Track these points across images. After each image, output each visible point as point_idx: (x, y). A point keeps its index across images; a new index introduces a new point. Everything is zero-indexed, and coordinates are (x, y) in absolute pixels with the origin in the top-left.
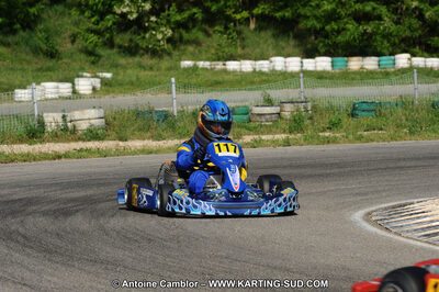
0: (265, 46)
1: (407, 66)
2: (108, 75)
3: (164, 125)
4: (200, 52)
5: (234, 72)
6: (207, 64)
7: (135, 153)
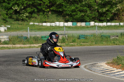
0: (54, 19)
1: (93, 25)
2: (9, 26)
3: (26, 40)
4: (35, 20)
5: (45, 26)
6: (37, 24)
7: (18, 48)
